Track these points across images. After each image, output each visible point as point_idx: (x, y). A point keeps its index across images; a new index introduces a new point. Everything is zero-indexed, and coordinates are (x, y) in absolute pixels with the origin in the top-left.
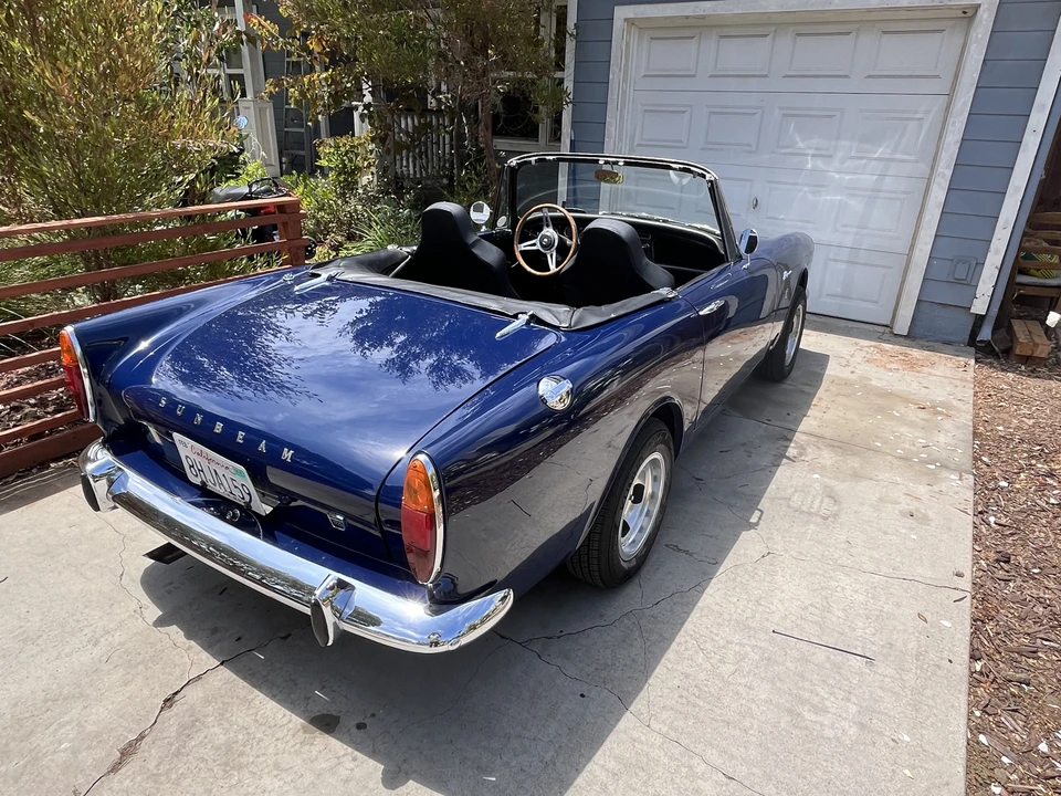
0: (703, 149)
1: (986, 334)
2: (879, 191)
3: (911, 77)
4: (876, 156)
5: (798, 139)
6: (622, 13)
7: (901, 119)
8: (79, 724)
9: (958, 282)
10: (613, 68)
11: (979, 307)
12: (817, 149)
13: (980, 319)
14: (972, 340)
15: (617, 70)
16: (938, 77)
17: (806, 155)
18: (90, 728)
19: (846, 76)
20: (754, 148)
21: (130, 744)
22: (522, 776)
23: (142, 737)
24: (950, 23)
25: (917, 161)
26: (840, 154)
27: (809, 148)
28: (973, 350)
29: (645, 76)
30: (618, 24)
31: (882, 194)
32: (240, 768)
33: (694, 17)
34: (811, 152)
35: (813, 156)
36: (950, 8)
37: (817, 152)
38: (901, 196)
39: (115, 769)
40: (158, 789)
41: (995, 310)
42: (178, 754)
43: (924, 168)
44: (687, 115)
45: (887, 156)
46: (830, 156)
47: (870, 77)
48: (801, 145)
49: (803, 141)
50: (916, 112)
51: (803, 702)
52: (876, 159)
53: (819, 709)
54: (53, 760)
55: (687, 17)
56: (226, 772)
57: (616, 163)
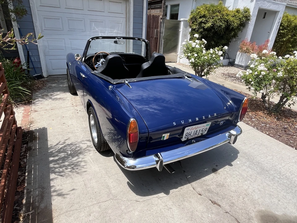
0: (68, 31)
3: (118, 13)
4: (114, 32)
5: (96, 28)
7: (118, 23)
8: (203, 213)
16: (123, 14)
17: (99, 32)
18: (205, 210)
19: (104, 12)
20: (84, 30)
21: (212, 202)
23: (210, 200)
24: (123, 1)
25: (123, 33)
26: (107, 32)
29: (40, 6)
32: (224, 184)
34: (100, 31)
35: (100, 32)
37: (101, 31)
39: (219, 206)
40: (227, 198)
42: (218, 194)
43: (124, 35)
44: (60, 20)
45: (117, 32)
46: (105, 32)
47: (109, 12)
48: (97, 29)
49: (97, 28)
50: (120, 21)
52: (115, 33)
54: (214, 218)
56: (224, 187)
57: (120, 39)
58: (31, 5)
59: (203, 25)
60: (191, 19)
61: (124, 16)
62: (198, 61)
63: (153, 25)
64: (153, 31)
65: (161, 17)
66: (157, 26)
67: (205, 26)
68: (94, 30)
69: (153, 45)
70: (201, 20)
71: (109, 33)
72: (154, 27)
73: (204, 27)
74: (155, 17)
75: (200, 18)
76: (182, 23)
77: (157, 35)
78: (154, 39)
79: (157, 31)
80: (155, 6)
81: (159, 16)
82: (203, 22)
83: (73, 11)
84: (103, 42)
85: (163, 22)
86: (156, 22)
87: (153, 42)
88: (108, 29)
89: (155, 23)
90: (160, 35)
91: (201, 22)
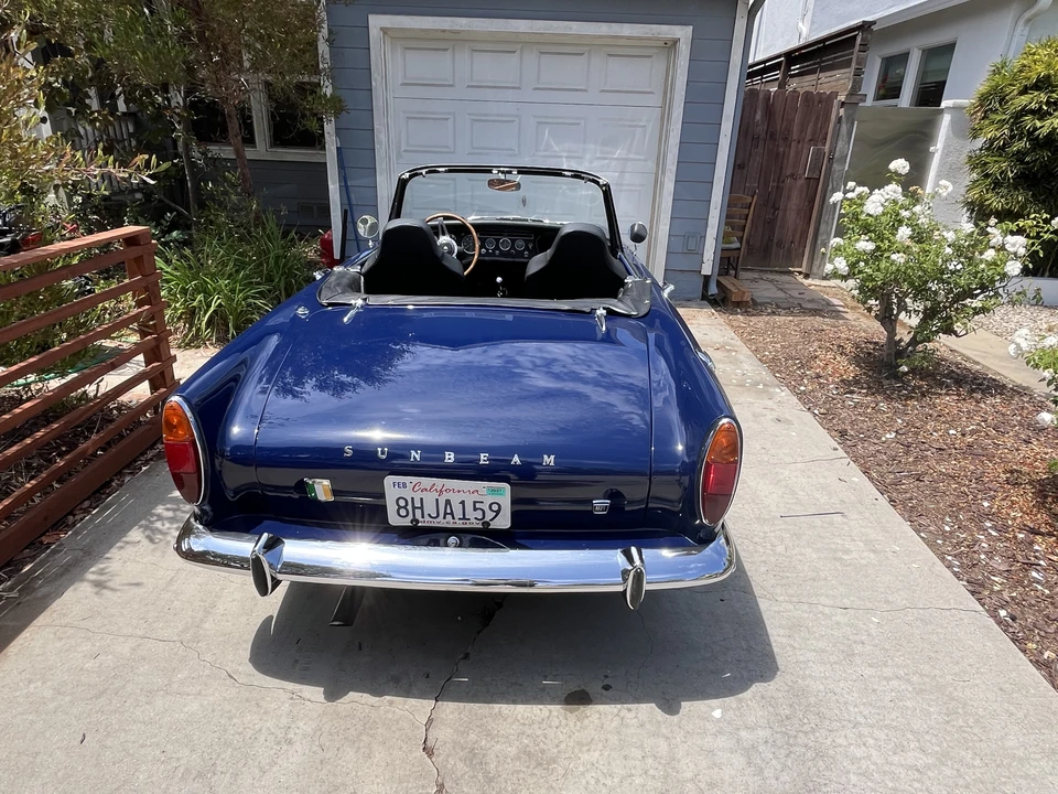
0: (469, 154)
1: (713, 289)
2: (622, 185)
3: (633, 92)
4: (615, 156)
5: (553, 144)
6: (376, 22)
7: (631, 126)
9: (691, 252)
10: (375, 75)
11: (707, 270)
12: (569, 151)
13: (707, 278)
14: (704, 297)
15: (379, 78)
16: (652, 93)
17: (562, 157)
19: (585, 90)
20: (516, 152)
22: (743, 665)
23: (440, 785)
24: (656, 51)
25: (646, 160)
26: (588, 156)
27: (563, 151)
28: (706, 302)
29: (402, 84)
30: (374, 33)
31: (624, 188)
32: (553, 761)
33: (451, 31)
34: (565, 154)
35: (567, 157)
36: (658, 39)
37: (571, 154)
38: (638, 188)
41: (716, 270)
43: (651, 165)
44: (450, 122)
46: (581, 158)
47: (602, 91)
48: (557, 149)
49: (558, 144)
50: (640, 121)
51: (836, 551)
52: (616, 159)
53: (847, 552)
55: (444, 31)
56: (546, 769)
57: (510, 172)
58: (373, 83)
59: (1029, 122)
60: (983, 99)
61: (656, 100)
62: (869, 271)
63: (803, 130)
64: (798, 154)
65: (842, 98)
66: (823, 132)
67: (1038, 124)
68: (545, 150)
69: (794, 207)
70: (1024, 99)
71: (598, 158)
72: (808, 137)
73: (1036, 129)
74: (817, 99)
75: (1024, 91)
76: (946, 119)
77: (817, 166)
78: (801, 182)
79: (819, 155)
80: (835, 58)
81: (836, 94)
82: (1032, 112)
83: (490, 94)
84: (571, 189)
85: (847, 119)
86: (817, 118)
87: (795, 194)
88: (591, 146)
89: (811, 124)
90: (829, 169)
91: (1024, 112)
